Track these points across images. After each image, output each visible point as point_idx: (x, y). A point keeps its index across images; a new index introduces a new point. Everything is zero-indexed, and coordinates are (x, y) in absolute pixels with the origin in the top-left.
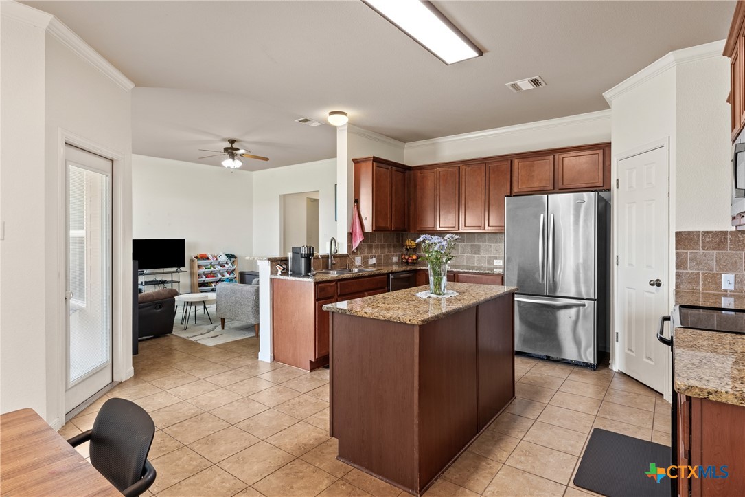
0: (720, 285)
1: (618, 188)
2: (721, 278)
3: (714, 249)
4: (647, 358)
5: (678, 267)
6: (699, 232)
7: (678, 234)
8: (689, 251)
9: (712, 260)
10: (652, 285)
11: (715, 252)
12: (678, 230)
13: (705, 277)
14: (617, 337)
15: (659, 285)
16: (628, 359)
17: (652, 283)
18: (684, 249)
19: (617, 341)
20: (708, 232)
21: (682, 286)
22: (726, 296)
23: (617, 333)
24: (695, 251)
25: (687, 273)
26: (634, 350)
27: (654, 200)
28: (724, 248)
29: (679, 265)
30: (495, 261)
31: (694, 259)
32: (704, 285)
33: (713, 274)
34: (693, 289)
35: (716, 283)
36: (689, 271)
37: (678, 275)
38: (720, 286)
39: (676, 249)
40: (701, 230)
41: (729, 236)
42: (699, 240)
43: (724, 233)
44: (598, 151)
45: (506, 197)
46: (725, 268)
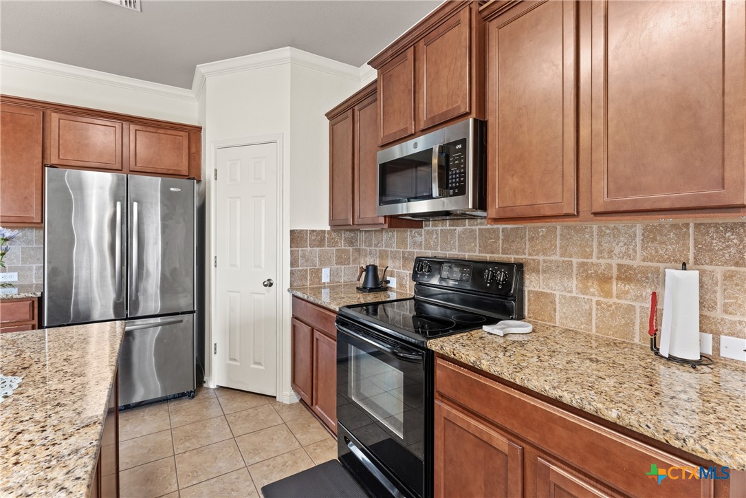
0: (320, 278)
1: (216, 179)
2: (321, 273)
3: (317, 247)
4: (256, 363)
5: (292, 265)
6: (307, 230)
7: (292, 232)
8: (300, 249)
9: (316, 257)
10: (265, 286)
11: (318, 249)
12: (293, 229)
13: (312, 273)
14: (215, 349)
15: (271, 285)
16: (229, 370)
17: (265, 283)
18: (297, 247)
19: (215, 353)
20: (313, 231)
21: (295, 284)
22: (325, 288)
23: (215, 344)
24: (304, 249)
25: (299, 270)
26: (237, 358)
27: (264, 196)
28: (323, 246)
29: (294, 263)
31: (303, 256)
32: (311, 280)
33: (317, 269)
34: (303, 285)
35: (319, 278)
36: (300, 268)
37: (292, 273)
38: (321, 280)
39: (291, 247)
40: (309, 229)
41: (326, 235)
42: (307, 239)
43: (323, 232)
44: (182, 133)
45: (46, 168)
46: (324, 263)
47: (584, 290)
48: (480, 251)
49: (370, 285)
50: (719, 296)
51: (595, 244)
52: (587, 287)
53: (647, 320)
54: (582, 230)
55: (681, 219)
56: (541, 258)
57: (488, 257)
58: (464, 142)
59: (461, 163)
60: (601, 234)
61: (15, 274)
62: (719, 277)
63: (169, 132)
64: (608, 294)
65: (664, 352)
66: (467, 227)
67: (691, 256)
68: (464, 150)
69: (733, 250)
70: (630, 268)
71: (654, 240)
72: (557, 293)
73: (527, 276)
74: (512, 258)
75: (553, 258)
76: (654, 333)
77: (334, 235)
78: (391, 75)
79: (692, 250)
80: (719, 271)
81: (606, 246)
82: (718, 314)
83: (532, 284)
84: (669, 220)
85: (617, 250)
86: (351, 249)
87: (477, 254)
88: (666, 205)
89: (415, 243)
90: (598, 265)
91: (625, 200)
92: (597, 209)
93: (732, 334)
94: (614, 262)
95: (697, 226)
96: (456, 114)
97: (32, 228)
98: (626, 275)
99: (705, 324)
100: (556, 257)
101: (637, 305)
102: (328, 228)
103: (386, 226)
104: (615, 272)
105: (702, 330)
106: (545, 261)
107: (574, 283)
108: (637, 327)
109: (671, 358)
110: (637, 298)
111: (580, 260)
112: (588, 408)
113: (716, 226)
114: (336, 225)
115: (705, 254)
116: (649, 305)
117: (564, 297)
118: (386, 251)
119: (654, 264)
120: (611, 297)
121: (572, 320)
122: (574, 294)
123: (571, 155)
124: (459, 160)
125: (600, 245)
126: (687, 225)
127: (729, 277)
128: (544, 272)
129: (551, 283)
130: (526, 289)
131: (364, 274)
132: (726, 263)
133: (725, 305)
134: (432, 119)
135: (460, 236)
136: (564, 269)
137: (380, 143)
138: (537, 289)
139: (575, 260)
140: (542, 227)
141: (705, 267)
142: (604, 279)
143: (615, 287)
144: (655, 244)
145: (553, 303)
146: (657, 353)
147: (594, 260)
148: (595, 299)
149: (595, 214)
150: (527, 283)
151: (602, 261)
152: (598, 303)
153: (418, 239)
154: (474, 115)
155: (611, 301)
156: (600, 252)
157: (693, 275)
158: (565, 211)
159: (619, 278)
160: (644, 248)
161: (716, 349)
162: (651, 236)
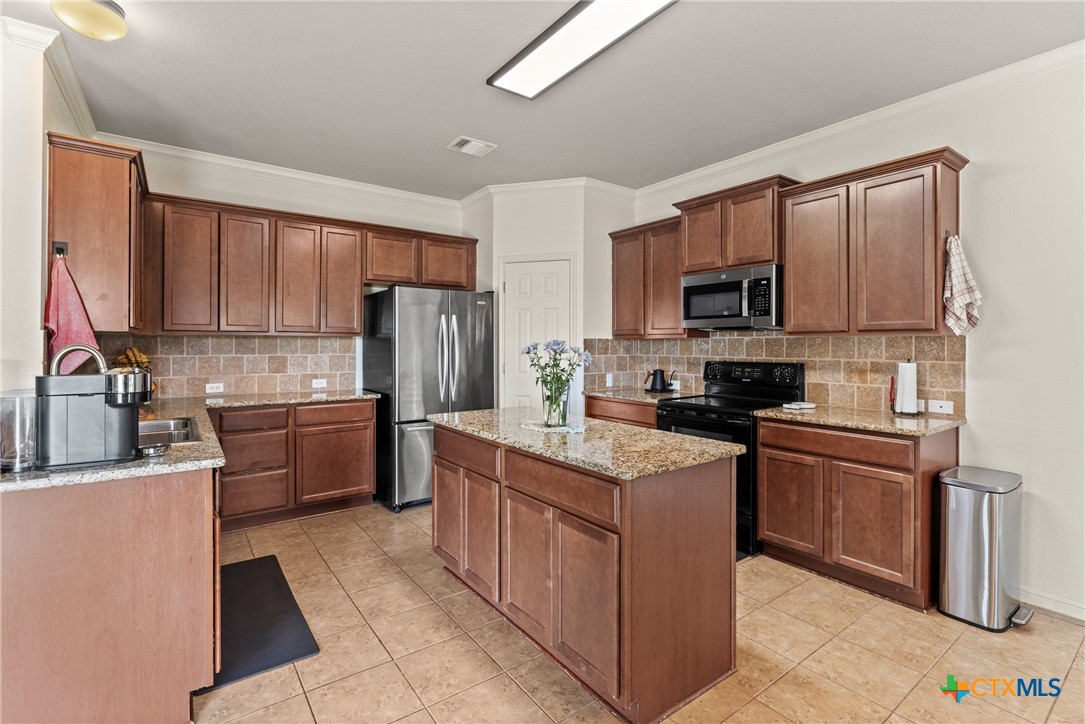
0: (605, 383)
1: (505, 292)
2: (606, 377)
3: (603, 354)
5: (585, 370)
7: (585, 340)
8: (591, 356)
9: (602, 363)
11: (604, 356)
13: (599, 378)
18: (589, 354)
20: (600, 340)
21: (587, 388)
22: (608, 391)
24: (594, 355)
25: (590, 376)
28: (608, 353)
30: (314, 381)
31: (593, 362)
32: (598, 383)
33: (603, 375)
34: (593, 389)
36: (591, 373)
37: (585, 378)
40: (597, 338)
41: (610, 343)
42: (596, 347)
43: (607, 340)
44: (462, 246)
45: (397, 287)
46: (608, 369)
47: (849, 380)
48: (766, 356)
49: (658, 387)
50: (928, 378)
51: (856, 349)
52: (851, 378)
53: (888, 395)
54: (847, 340)
55: (907, 335)
56: (817, 359)
57: (774, 360)
58: (769, 280)
59: (765, 294)
60: (860, 343)
61: (325, 381)
62: (928, 367)
63: (453, 245)
64: (865, 382)
65: (898, 410)
66: (754, 337)
67: (913, 355)
68: (769, 285)
69: (934, 352)
70: (879, 364)
71: (892, 346)
72: (830, 383)
73: (806, 373)
74: (794, 360)
75: (826, 359)
76: (893, 400)
77: (615, 343)
78: (697, 218)
79: (914, 352)
80: (928, 364)
81: (863, 350)
82: (927, 388)
83: (811, 378)
84: (900, 336)
85: (870, 353)
86: (628, 356)
87: (764, 357)
88: (898, 327)
89: (701, 351)
90: (858, 363)
91: (876, 323)
92: (860, 328)
93: (934, 399)
94: (869, 361)
95: (916, 338)
96: (762, 259)
97: (336, 337)
98: (876, 368)
99: (921, 394)
100: (829, 359)
101: (883, 387)
102: (610, 337)
103: (685, 336)
104: (869, 368)
105: (918, 398)
106: (820, 362)
107: (842, 376)
108: (883, 400)
109: (902, 413)
110: (883, 382)
111: (846, 360)
112: (861, 427)
113: (926, 338)
114: (618, 335)
115: (920, 355)
116: (889, 386)
117: (835, 386)
118: (668, 358)
119: (893, 361)
120: (866, 382)
121: (841, 401)
122: (842, 383)
123: (844, 295)
124: (765, 291)
125: (859, 349)
126: (911, 337)
127: (933, 367)
128: (820, 369)
129: (826, 377)
130: (806, 382)
131: (652, 377)
132: (931, 359)
133: (931, 383)
134: (740, 259)
135: (747, 344)
136: (835, 367)
137: (685, 270)
138: (815, 381)
139: (842, 360)
140: (819, 339)
141: (922, 362)
142: (862, 372)
143: (869, 376)
144: (894, 349)
145: (827, 390)
146: (894, 412)
147: (855, 359)
148: (856, 385)
149: (859, 331)
150: (807, 377)
151: (860, 360)
152: (858, 388)
153: (705, 346)
154: (776, 261)
155: (866, 386)
156: (860, 354)
157: (913, 366)
158: (841, 329)
159: (871, 371)
160: (887, 351)
161: (926, 408)
162: (890, 344)
